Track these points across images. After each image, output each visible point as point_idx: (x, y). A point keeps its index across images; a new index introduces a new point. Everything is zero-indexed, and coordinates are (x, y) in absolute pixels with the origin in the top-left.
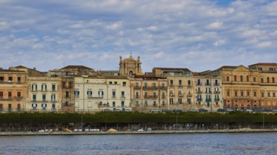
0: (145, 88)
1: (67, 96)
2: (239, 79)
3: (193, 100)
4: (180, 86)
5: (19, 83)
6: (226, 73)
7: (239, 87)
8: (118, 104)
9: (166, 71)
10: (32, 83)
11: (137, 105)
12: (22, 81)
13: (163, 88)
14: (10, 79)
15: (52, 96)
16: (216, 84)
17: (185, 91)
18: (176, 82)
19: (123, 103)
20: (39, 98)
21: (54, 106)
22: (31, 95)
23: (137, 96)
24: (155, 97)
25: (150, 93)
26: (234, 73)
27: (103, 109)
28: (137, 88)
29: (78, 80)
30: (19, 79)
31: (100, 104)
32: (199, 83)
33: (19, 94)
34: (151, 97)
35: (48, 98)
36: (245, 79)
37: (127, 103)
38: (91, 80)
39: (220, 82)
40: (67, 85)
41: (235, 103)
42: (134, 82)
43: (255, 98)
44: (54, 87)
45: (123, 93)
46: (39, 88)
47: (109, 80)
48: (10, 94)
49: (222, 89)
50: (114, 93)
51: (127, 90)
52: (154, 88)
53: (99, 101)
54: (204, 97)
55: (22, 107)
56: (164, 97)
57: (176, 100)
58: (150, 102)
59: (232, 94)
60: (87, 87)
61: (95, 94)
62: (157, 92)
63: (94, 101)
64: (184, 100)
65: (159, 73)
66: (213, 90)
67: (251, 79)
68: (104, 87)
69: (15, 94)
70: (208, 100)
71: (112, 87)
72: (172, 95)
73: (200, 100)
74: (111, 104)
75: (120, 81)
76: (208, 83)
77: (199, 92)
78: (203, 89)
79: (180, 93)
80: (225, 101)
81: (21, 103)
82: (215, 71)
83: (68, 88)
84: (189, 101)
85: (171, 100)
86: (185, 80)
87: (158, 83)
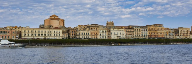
0: (129, 32)
1: (109, 34)
2: (152, 29)
3: (141, 35)
4: (138, 31)
5: (97, 30)
6: (149, 27)
7: (152, 31)
8: (122, 36)
9: (133, 26)
10: (100, 30)
11: (127, 37)
12: (97, 29)
13: (133, 32)
14: (94, 29)
15: (105, 34)
16: (146, 30)
17: (139, 33)
18: (136, 30)
19: (123, 36)
20: (102, 35)
21: (106, 37)
22: (100, 34)
23: (127, 34)
24: (131, 34)
25: (130, 33)
26: (151, 27)
27: (119, 38)
28: (127, 32)
29: (112, 29)
30: (96, 29)
31: (117, 37)
32: (142, 30)
33: (96, 33)
34: (130, 34)
35: (104, 35)
36: (154, 29)
37: (124, 36)
38: (115, 29)
39: (147, 30)
40: (109, 31)
41: (151, 36)
42: (126, 30)
43: (156, 35)
44: (105, 31)
45: (123, 33)
46: (102, 32)
47: (119, 29)
48: (94, 34)
49: (148, 32)
50: (121, 33)
51: (124, 32)
52: (131, 32)
53: (117, 35)
54: (143, 34)
55: (97, 37)
56: (133, 34)
57: (136, 35)
58: (130, 36)
59: (151, 33)
60: (114, 31)
61: (116, 34)
62: (132, 33)
63: (116, 36)
64: (139, 35)
65: (131, 27)
66: (146, 32)
67: (155, 29)
68: (118, 31)
69: (95, 34)
70: (145, 35)
71: (120, 31)
72: (135, 34)
73: (142, 35)
74: (120, 37)
75: (122, 30)
76: (144, 30)
77: (142, 33)
78: (143, 32)
79: (137, 33)
80: (149, 35)
81: (97, 36)
82: (145, 26)
83: (109, 32)
84: (137, 35)
85: (135, 35)
86: (139, 29)
87: (132, 30)
